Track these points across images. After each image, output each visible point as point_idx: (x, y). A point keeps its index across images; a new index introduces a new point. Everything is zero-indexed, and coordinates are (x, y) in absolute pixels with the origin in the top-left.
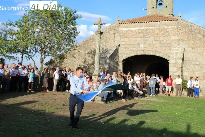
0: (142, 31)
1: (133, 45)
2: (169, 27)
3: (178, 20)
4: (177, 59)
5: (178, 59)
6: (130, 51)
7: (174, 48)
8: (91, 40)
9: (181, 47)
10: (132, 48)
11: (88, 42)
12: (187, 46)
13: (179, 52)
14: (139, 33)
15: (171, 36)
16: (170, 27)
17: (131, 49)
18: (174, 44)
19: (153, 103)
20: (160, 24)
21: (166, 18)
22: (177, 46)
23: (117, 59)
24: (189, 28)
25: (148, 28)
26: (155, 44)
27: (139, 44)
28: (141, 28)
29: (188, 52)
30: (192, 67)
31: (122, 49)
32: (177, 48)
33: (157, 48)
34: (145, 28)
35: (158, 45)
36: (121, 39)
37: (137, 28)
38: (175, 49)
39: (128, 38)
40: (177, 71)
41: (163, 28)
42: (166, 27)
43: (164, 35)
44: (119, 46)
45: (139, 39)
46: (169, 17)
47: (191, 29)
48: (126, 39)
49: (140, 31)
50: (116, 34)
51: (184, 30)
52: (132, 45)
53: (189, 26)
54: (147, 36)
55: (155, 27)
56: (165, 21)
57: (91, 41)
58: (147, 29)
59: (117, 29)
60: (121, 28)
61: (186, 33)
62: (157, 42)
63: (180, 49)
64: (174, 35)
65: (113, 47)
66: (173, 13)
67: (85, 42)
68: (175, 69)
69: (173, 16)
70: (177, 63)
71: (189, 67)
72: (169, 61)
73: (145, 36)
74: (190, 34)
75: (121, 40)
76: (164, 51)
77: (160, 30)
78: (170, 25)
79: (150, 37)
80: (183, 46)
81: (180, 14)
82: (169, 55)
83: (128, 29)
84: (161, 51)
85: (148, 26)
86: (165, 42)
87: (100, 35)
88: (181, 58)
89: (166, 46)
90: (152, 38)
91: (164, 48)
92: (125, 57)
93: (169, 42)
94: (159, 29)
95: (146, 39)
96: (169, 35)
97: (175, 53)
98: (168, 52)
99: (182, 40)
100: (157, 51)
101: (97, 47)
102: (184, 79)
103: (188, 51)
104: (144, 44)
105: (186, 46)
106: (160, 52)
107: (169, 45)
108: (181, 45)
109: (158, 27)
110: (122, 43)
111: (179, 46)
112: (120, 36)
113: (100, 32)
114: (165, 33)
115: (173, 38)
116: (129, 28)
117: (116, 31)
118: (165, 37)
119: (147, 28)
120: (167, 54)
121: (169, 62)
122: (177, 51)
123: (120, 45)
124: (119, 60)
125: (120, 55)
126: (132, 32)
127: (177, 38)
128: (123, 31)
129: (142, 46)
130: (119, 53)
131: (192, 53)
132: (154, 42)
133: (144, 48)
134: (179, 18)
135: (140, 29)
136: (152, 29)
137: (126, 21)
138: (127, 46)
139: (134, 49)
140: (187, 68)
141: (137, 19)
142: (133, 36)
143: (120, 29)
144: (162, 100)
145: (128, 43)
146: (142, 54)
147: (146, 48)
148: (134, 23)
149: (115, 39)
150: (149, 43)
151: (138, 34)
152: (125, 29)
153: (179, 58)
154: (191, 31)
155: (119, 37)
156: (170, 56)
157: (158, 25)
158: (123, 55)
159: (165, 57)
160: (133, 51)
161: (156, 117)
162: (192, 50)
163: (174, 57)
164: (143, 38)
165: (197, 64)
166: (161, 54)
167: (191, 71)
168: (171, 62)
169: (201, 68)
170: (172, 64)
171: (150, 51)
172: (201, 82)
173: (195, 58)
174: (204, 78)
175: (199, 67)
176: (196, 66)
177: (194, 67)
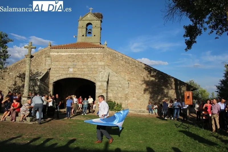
0: (71, 56)
1: (63, 68)
2: (96, 54)
3: (104, 48)
4: (103, 82)
6: (61, 75)
7: (100, 72)
8: (23, 63)
9: (107, 71)
10: (62, 72)
11: (19, 65)
12: (112, 71)
13: (105, 76)
14: (69, 58)
15: (98, 62)
16: (97, 53)
17: (61, 72)
18: (100, 68)
19: (80, 122)
20: (88, 51)
21: (94, 45)
22: (103, 71)
23: (48, 82)
24: (114, 55)
25: (78, 54)
26: (83, 68)
27: (69, 68)
28: (71, 54)
30: (116, 89)
31: (53, 72)
32: (102, 72)
33: (85, 72)
34: (75, 53)
35: (86, 70)
36: (52, 62)
37: (67, 54)
38: (101, 73)
39: (58, 62)
40: (103, 92)
41: (91, 54)
42: (93, 53)
43: (92, 61)
44: (50, 69)
45: (69, 63)
46: (97, 45)
47: (115, 56)
48: (57, 63)
49: (70, 56)
50: (47, 58)
51: (109, 56)
52: (62, 68)
53: (113, 53)
54: (76, 61)
55: (83, 53)
56: (93, 48)
57: (23, 64)
58: (77, 54)
59: (48, 53)
60: (53, 53)
61: (111, 60)
62: (85, 67)
63: (106, 73)
64: (100, 61)
65: (45, 70)
66: (100, 41)
67: (17, 64)
68: (101, 91)
69: (100, 44)
70: (103, 85)
71: (113, 89)
72: (95, 83)
73: (75, 61)
74: (115, 61)
75: (52, 64)
76: (92, 75)
77: (88, 56)
78: (97, 52)
79: (79, 62)
80: (108, 70)
81: (106, 42)
83: (59, 54)
84: (89, 75)
85: (77, 52)
86: (92, 66)
87: (30, 58)
88: (106, 81)
89: (93, 70)
90: (80, 63)
91: (91, 72)
92: (55, 80)
93: (96, 67)
94: (88, 55)
95: (75, 63)
96: (96, 61)
97: (101, 76)
99: (108, 65)
100: (85, 74)
101: (27, 70)
102: (109, 100)
103: (113, 75)
104: (74, 68)
105: (110, 71)
107: (96, 70)
108: (106, 70)
109: (86, 53)
110: (53, 67)
111: (105, 70)
112: (51, 60)
113: (30, 56)
114: (92, 58)
115: (100, 63)
116: (60, 53)
117: (47, 55)
118: (92, 62)
119: (77, 53)
120: (94, 77)
121: (95, 85)
123: (50, 68)
124: (50, 83)
125: (51, 78)
126: (62, 57)
127: (103, 63)
128: (54, 56)
129: (71, 70)
130: (50, 76)
131: (116, 77)
132: (82, 67)
133: (73, 72)
134: (105, 46)
135: (70, 55)
136: (81, 55)
137: (58, 47)
138: (58, 69)
139: (64, 72)
140: (112, 90)
141: (68, 45)
142: (64, 61)
143: (51, 54)
145: (59, 66)
146: (71, 77)
147: (76, 71)
148: (64, 49)
149: (47, 63)
150: (78, 68)
151: (68, 59)
152: (56, 54)
153: (105, 81)
154: (115, 57)
155: (50, 61)
156: (97, 79)
157: (86, 51)
158: (54, 78)
159: (92, 80)
160: (63, 74)
161: (82, 135)
162: (116, 75)
163: (100, 80)
164: (72, 63)
165: (120, 86)
166: (88, 77)
167: (115, 92)
168: (98, 84)
169: (124, 90)
170: (98, 87)
171: (79, 74)
172: (123, 102)
173: (118, 81)
174: (126, 98)
175: (121, 89)
176: (119, 88)
177: (118, 89)
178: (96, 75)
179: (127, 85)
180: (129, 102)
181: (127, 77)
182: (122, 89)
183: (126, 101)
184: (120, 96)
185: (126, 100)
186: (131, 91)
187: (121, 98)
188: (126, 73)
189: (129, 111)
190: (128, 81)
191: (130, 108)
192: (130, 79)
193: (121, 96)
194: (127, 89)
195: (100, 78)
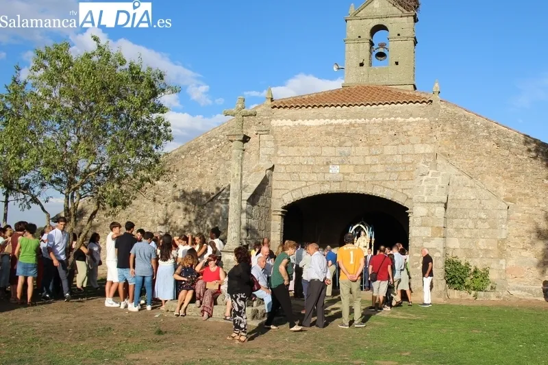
0: (335, 128)
1: (312, 166)
2: (408, 120)
3: (431, 101)
4: (433, 205)
5: (436, 205)
6: (304, 184)
7: (423, 175)
8: (193, 153)
9: (442, 173)
10: (307, 176)
11: (183, 157)
12: (457, 171)
13: (437, 186)
14: (328, 134)
15: (413, 144)
16: (411, 119)
17: (304, 177)
18: (421, 164)
20: (385, 111)
21: (399, 94)
22: (431, 172)
23: (268, 205)
24: (462, 123)
25: (353, 121)
26: (371, 165)
27: (328, 164)
28: (334, 121)
29: (459, 185)
30: (471, 225)
31: (280, 177)
32: (429, 176)
33: (377, 176)
34: (345, 120)
35: (379, 168)
36: (277, 149)
37: (322, 122)
38: (425, 178)
39: (296, 148)
40: (433, 236)
41: (393, 122)
42: (400, 119)
43: (396, 142)
44: (272, 169)
45: (328, 151)
46: (408, 93)
47: (466, 125)
48: (292, 151)
49: (330, 129)
50: (264, 137)
51: (448, 129)
52: (307, 165)
53: (460, 117)
54: (349, 143)
55: (370, 118)
56: (399, 105)
57: (193, 156)
58: (351, 124)
59: (265, 122)
60: (279, 121)
61: (455, 138)
62: (376, 159)
63: (439, 178)
64: (422, 142)
65: (258, 170)
66: (414, 80)
67: (176, 156)
68: (427, 232)
69: (415, 88)
70: (433, 214)
71: (461, 226)
72: (408, 209)
73: (344, 142)
74: (465, 140)
75: (279, 152)
76: (396, 184)
77: (385, 127)
78: (411, 115)
79: (357, 145)
80: (447, 171)
81: (437, 85)
82: (408, 194)
83: (296, 123)
84: (388, 184)
85: (353, 116)
86: (398, 159)
87: (242, 143)
88: (442, 203)
89: (401, 169)
90: (362, 149)
91: (394, 176)
92: (289, 199)
93: (408, 159)
94: (383, 124)
95: (346, 150)
96: (409, 142)
97: (425, 189)
98: (407, 187)
99: (444, 154)
100: (377, 183)
101: (234, 176)
102: (450, 257)
103: (460, 183)
104: (342, 163)
105: (454, 171)
106: (384, 187)
107: (409, 168)
108: (440, 167)
109: (379, 120)
110: (280, 161)
111: (436, 169)
112: (275, 142)
113: (242, 137)
114: (398, 134)
115: (421, 149)
116: (300, 121)
117: (263, 128)
118: (397, 145)
119: (350, 120)
120: (405, 192)
121: (408, 214)
122: (430, 185)
123: (274, 166)
124: (272, 209)
125: (276, 194)
126: (308, 132)
127: (429, 149)
128: (284, 128)
129: (335, 170)
130: (273, 187)
131: (470, 190)
132: (368, 160)
133: (341, 175)
134: (435, 98)
135: (331, 125)
136: (364, 126)
137: (292, 102)
138: (295, 169)
139: (314, 177)
140: (458, 230)
141: (321, 95)
142: (312, 143)
143: (274, 123)
145: (297, 160)
146: (335, 192)
147: (348, 174)
148: (313, 107)
149: (262, 150)
150: (355, 163)
151: (324, 138)
152: (290, 123)
153: (437, 203)
154: (465, 130)
155: (272, 144)
156: (415, 197)
157: (378, 115)
158: (285, 193)
159: (399, 199)
160: (312, 183)
162: (470, 182)
163: (424, 199)
164: (338, 149)
165: (483, 216)
166: (386, 190)
167: (467, 235)
168: (417, 215)
169: (494, 227)
170: (420, 219)
171: (358, 182)
172: (494, 265)
173: (478, 201)
174: (502, 253)
175: (487, 225)
176: (479, 222)
177: (476, 224)
178: (409, 184)
179: (505, 213)
180: (511, 263)
181: (502, 191)
182: (488, 227)
183: (502, 262)
184: (482, 248)
185: (501, 258)
186: (514, 231)
187: (487, 251)
188: (500, 178)
189: (512, 292)
190: (507, 200)
191: (512, 283)
192: (511, 196)
193: (486, 247)
194: (503, 226)
195: (425, 192)
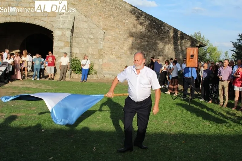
4: (65, 30)
5: (66, 30)
7: (60, 14)
9: (70, 14)
12: (79, 13)
13: (67, 20)
22: (65, 13)
27: (9, 6)
29: (79, 20)
30: (85, 41)
32: (64, 15)
33: (36, 14)
38: (61, 16)
40: (65, 46)
63: (69, 16)
68: (62, 44)
70: (65, 35)
71: (80, 42)
72: (53, 32)
76: (47, 19)
82: (53, 24)
84: (43, 19)
88: (69, 29)
91: (46, 14)
97: (61, 21)
98: (52, 20)
99: (72, 4)
100: (36, 17)
102: (74, 57)
103: (80, 19)
104: (17, 6)
105: (77, 13)
106: (40, 20)
120: (51, 23)
121: (53, 34)
122: (64, 19)
131: (85, 23)
133: (17, 13)
139: (1, 13)
140: (78, 43)
144: (43, 86)
146: (13, 21)
150: (25, 6)
153: (67, 29)
156: (55, 25)
159: (48, 27)
161: (33, 109)
162: (85, 19)
163: (60, 27)
165: (92, 37)
166: (41, 22)
167: (83, 47)
168: (57, 34)
169: (96, 42)
170: (58, 37)
171: (26, 17)
172: (96, 62)
173: (89, 29)
174: (101, 56)
175: (93, 42)
176: (89, 40)
177: (87, 41)
178: (54, 19)
179: (103, 36)
180: (105, 61)
181: (102, 24)
182: (94, 42)
183: (100, 60)
184: (91, 53)
185: (100, 58)
186: (107, 45)
187: (93, 55)
188: (101, 18)
189: (105, 75)
190: (104, 29)
191: (105, 71)
192: (106, 27)
193: (92, 53)
194: (102, 42)
195: (61, 23)
